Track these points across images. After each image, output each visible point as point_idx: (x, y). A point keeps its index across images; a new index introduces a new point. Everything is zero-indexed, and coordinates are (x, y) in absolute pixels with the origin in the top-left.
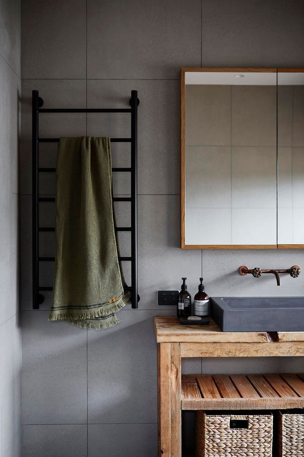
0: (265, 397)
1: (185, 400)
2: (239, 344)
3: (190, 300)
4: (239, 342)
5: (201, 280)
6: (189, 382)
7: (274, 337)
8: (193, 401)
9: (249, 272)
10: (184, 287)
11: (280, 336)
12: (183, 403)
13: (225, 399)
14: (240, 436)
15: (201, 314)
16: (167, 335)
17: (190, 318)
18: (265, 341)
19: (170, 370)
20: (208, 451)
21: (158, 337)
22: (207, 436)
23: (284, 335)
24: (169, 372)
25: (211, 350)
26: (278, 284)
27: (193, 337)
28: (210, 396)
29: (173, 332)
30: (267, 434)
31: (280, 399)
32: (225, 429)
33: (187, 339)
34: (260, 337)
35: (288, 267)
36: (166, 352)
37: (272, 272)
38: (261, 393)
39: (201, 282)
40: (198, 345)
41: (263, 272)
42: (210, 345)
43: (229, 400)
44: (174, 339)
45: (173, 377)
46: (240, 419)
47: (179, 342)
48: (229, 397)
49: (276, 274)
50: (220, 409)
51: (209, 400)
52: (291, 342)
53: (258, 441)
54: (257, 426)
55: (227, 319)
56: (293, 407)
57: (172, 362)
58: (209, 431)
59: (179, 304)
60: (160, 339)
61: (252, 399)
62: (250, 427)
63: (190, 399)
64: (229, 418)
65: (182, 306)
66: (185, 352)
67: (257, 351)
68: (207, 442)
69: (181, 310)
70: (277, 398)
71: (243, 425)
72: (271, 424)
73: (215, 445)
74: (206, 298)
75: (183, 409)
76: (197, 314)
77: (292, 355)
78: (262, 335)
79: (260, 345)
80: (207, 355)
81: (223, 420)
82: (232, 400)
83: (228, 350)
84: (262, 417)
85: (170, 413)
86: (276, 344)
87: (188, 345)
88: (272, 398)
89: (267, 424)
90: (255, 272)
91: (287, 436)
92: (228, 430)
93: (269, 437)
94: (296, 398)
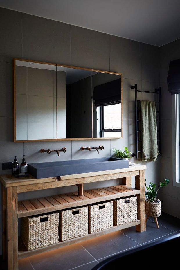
0: (55, 206)
1: (20, 213)
2: (44, 184)
3: (19, 166)
4: (44, 183)
5: (24, 156)
6: (21, 205)
7: (59, 179)
8: (23, 213)
9: (45, 151)
10: (15, 160)
11: (61, 178)
12: (19, 215)
13: (38, 209)
14: (45, 225)
15: (24, 172)
16: (11, 183)
17: (20, 174)
18: (55, 180)
19: (12, 200)
20: (31, 235)
21: (6, 185)
22: (30, 228)
23: (63, 177)
24: (12, 201)
25: (31, 188)
26: (58, 156)
27: (23, 183)
28: (31, 209)
29: (13, 182)
30: (56, 221)
31: (61, 205)
32: (38, 223)
33: (21, 184)
34: (53, 179)
35: (61, 148)
36: (10, 192)
37: (55, 151)
38: (53, 204)
39: (24, 157)
40: (25, 186)
41: (52, 151)
42: (31, 185)
43: (40, 209)
44: (14, 185)
45: (14, 203)
46: (45, 217)
47: (17, 186)
48: (39, 208)
49: (57, 151)
50: (36, 214)
51: (31, 211)
52: (66, 180)
53: (52, 225)
54: (52, 219)
55: (39, 173)
56: (67, 208)
57: (13, 196)
58: (31, 226)
59: (14, 168)
60: (7, 186)
61: (50, 207)
62: (49, 220)
63: (21, 212)
64: (40, 217)
65: (15, 169)
66: (19, 191)
67: (52, 186)
68: (30, 231)
69: (14, 171)
70: (60, 205)
71: (46, 219)
72: (58, 217)
73: (34, 231)
74: (26, 164)
75: (19, 217)
76: (22, 172)
77: (66, 185)
78: (54, 178)
79: (53, 183)
80: (30, 190)
81: (37, 219)
82: (41, 210)
83: (39, 187)
84: (54, 214)
85: (12, 221)
86: (60, 182)
87: (21, 187)
88: (58, 205)
89: (56, 217)
90: (48, 151)
91: (64, 221)
92: (39, 223)
93: (57, 223)
94: (68, 204)
